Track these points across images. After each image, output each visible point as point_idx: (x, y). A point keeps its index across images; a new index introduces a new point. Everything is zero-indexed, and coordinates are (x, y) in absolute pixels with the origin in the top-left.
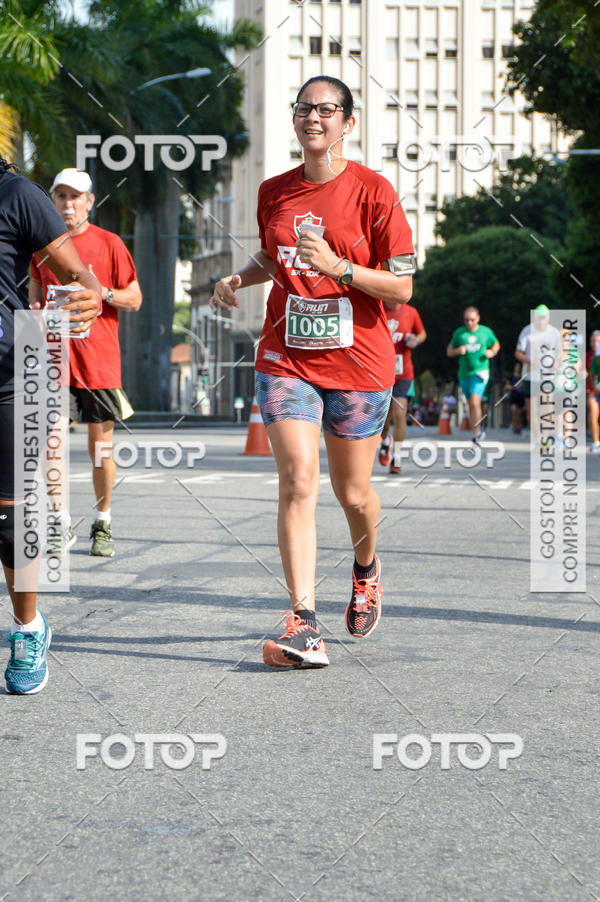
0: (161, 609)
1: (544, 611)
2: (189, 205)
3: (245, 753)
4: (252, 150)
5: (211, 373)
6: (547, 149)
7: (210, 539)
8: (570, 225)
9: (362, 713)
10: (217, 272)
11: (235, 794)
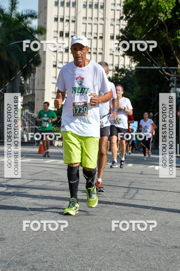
0: (14, 198)
1: (127, 202)
2: (23, 79)
3: (39, 241)
4: (42, 64)
5: (28, 129)
6: (128, 66)
7: (28, 178)
8: (135, 89)
9: (73, 230)
10: (30, 100)
11: (36, 253)
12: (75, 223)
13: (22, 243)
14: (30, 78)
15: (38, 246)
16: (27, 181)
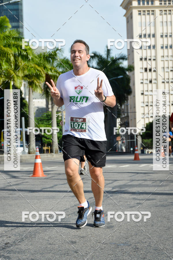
0: (118, 195)
2: (119, 106)
4: (133, 93)
5: (125, 142)
7: (128, 179)
9: (164, 217)
10: (126, 120)
11: (138, 236)
12: (165, 211)
13: (126, 229)
14: (124, 104)
15: (139, 230)
16: (127, 182)
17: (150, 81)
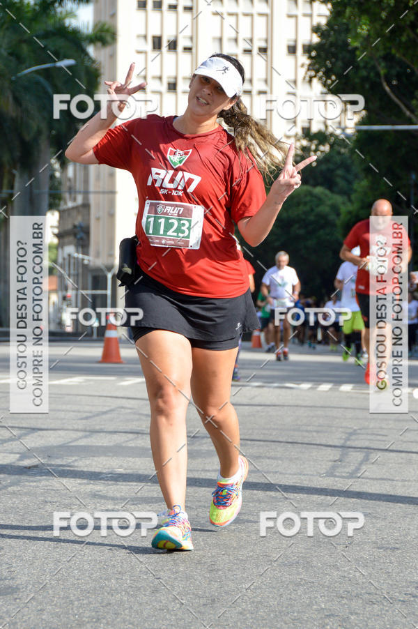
0: (40, 481)
1: (339, 485)
2: (57, 166)
3: (108, 594)
5: (73, 299)
6: (337, 125)
7: (76, 427)
8: (355, 186)
9: (199, 563)
10: (78, 220)
11: (102, 625)
12: (202, 543)
13: (63, 598)
15: (106, 605)
16: (74, 435)
17: (169, 84)
